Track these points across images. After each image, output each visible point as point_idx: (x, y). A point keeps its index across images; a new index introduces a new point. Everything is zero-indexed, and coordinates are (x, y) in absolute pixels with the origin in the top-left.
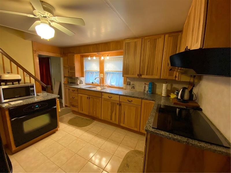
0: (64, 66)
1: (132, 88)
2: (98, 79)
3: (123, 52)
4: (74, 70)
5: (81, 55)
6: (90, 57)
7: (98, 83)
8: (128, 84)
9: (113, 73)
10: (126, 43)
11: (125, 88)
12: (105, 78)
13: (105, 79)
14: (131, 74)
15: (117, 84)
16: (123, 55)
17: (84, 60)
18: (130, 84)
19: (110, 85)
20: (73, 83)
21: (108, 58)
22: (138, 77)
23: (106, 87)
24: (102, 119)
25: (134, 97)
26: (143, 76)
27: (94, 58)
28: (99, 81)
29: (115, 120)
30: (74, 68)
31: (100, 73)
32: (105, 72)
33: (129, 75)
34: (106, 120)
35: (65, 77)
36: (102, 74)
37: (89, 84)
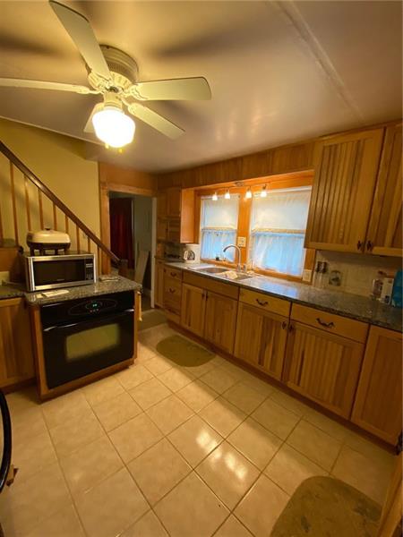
0: (158, 218)
1: (333, 282)
2: (232, 250)
3: (311, 176)
4: (179, 226)
5: (196, 191)
6: (218, 194)
7: (232, 261)
8: (318, 270)
9: (275, 235)
10: (324, 147)
11: (309, 281)
12: (252, 247)
13: (249, 250)
14: (334, 241)
15: (285, 268)
16: (312, 184)
17: (203, 203)
18: (325, 271)
19: (263, 269)
20: (175, 256)
21: (264, 194)
22: (359, 251)
23: (252, 272)
24: (236, 355)
25: (339, 313)
26: (377, 250)
27: (227, 196)
28: (234, 257)
29: (273, 367)
30: (179, 222)
31: (238, 236)
32: (250, 232)
33: (326, 242)
34: (247, 361)
35: (158, 241)
36: (244, 239)
37: (209, 262)
